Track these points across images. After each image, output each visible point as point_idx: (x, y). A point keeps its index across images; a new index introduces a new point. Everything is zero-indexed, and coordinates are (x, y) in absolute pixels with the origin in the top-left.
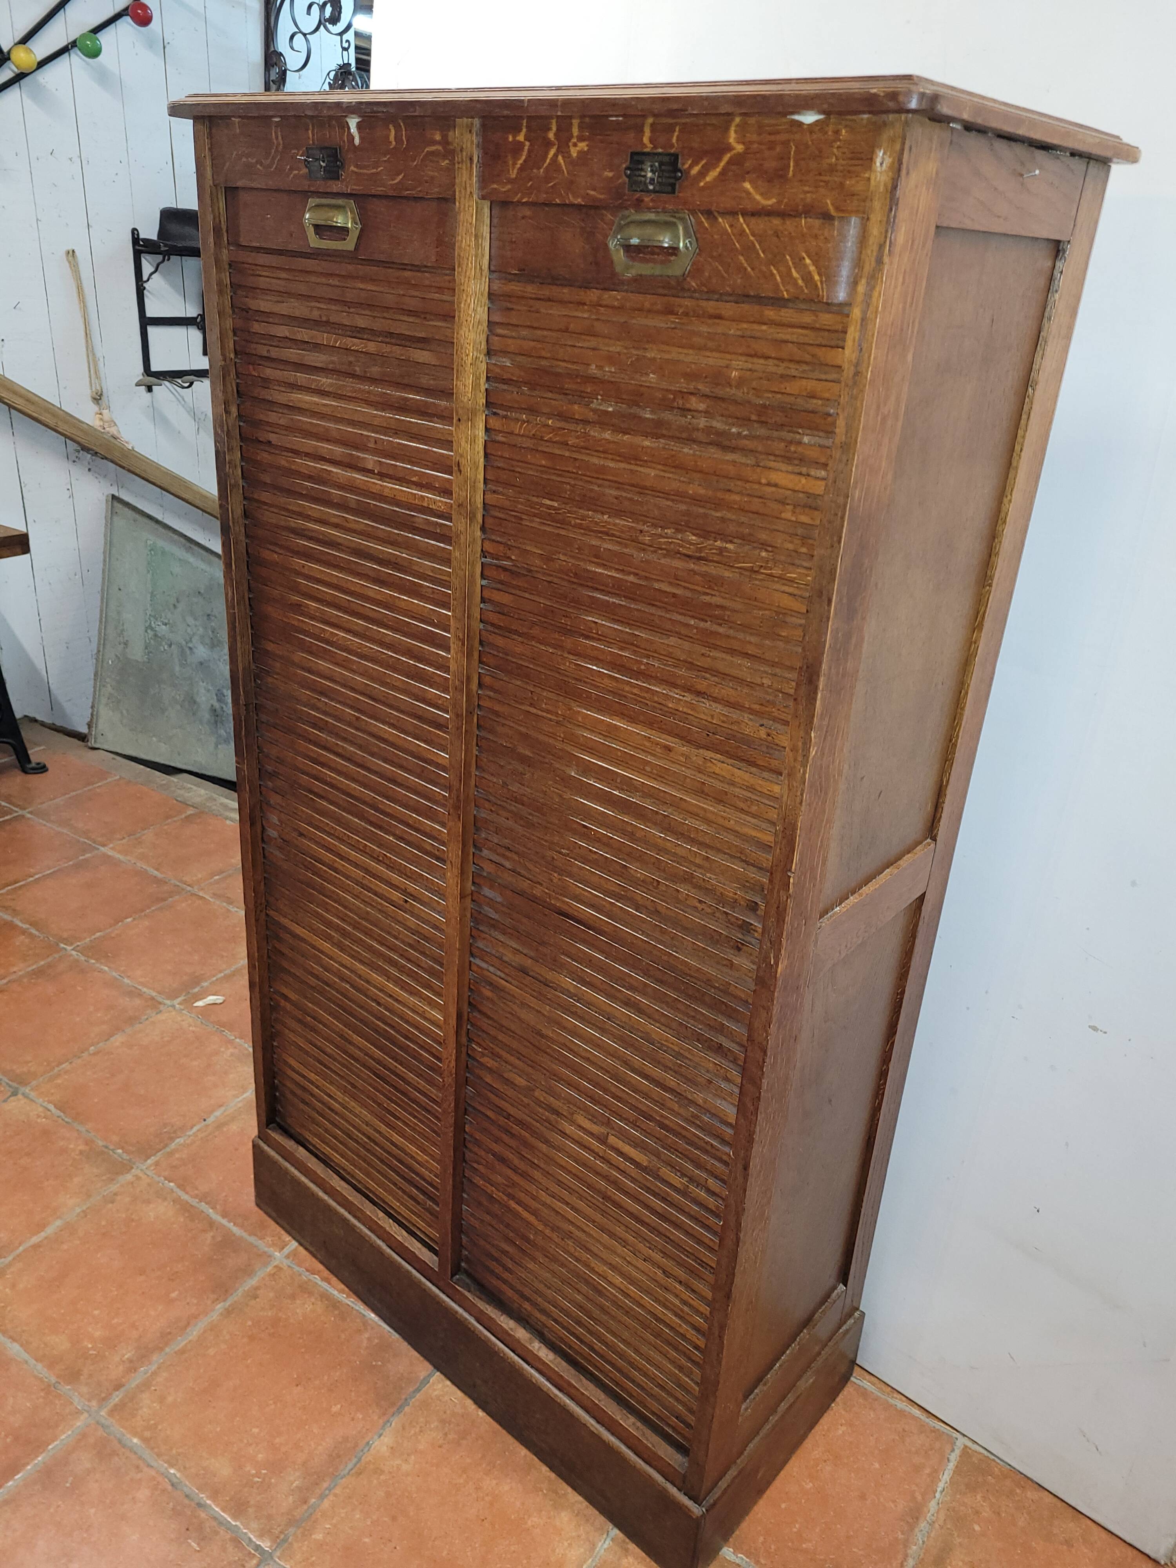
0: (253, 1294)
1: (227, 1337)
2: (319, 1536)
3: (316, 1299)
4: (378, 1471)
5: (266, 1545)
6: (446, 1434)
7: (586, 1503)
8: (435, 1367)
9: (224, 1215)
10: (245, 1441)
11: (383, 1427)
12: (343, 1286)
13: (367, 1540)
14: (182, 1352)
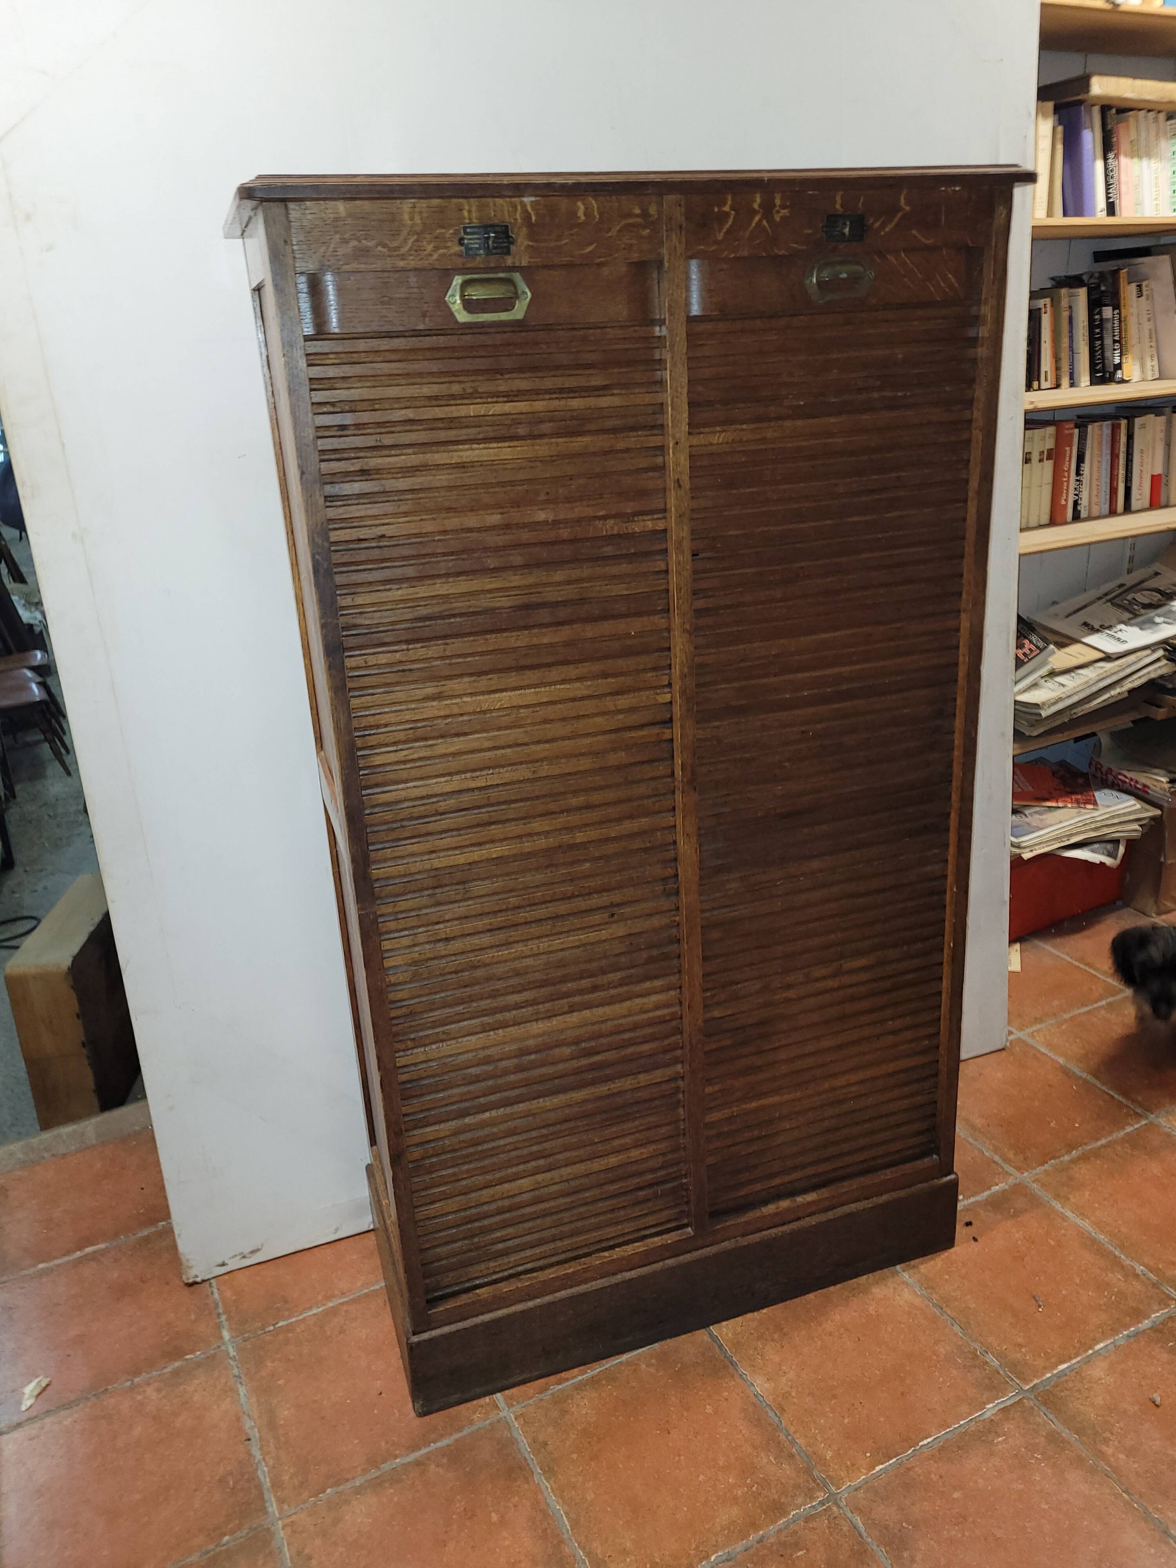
0: (539, 1446)
1: (580, 1479)
2: (829, 1454)
3: (578, 1394)
4: (786, 1395)
5: (821, 1496)
6: (773, 1340)
7: (870, 1275)
8: (704, 1328)
9: (415, 1448)
10: (709, 1489)
11: (745, 1381)
12: (576, 1370)
13: (846, 1421)
14: (575, 1524)
